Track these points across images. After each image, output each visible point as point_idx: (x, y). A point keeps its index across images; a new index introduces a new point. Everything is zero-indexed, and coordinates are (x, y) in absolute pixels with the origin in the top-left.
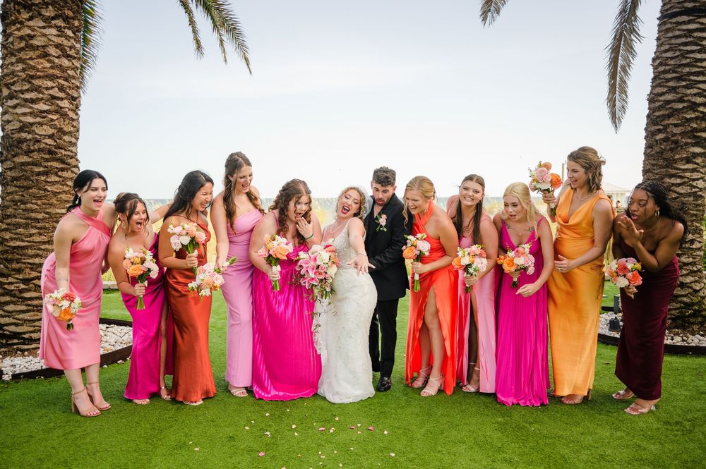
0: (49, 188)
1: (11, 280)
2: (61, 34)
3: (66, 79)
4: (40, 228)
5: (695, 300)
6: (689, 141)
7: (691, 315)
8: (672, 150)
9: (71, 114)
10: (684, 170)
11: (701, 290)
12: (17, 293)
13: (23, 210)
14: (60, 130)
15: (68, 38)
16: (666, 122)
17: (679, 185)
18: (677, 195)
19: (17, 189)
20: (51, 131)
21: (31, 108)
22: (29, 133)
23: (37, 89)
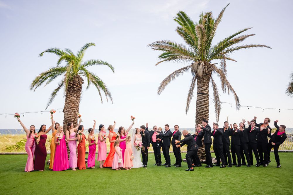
3: (77, 108)
8: (199, 121)
15: (78, 99)
20: (74, 118)
21: (71, 113)
22: (70, 118)
23: (72, 110)
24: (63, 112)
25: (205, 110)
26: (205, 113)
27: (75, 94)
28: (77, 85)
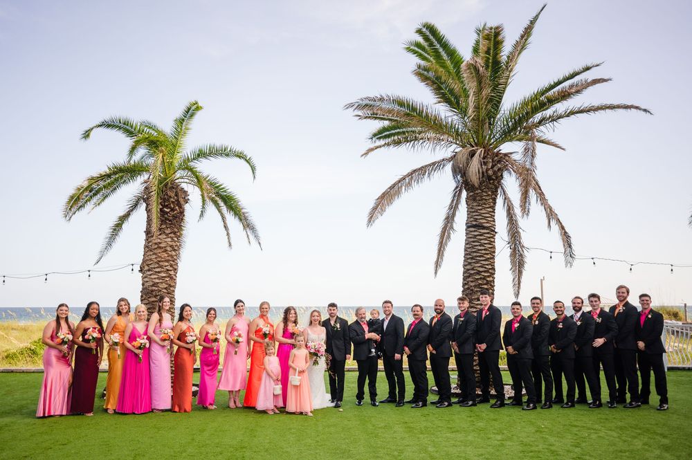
2: (173, 240)
3: (173, 261)
9: (174, 277)
10: (477, 304)
14: (170, 285)
15: (175, 242)
20: (166, 286)
21: (158, 275)
23: (161, 267)
24: (141, 271)
27: (167, 228)
28: (174, 205)
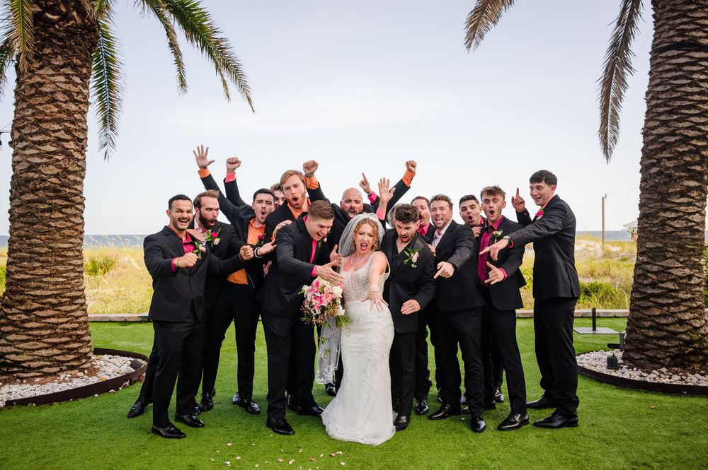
0: (53, 224)
1: (14, 310)
2: (69, 80)
3: (72, 123)
4: (43, 262)
5: (695, 337)
6: (683, 174)
7: (691, 353)
8: (665, 184)
9: (77, 155)
10: (679, 204)
11: (702, 326)
12: (19, 323)
13: (28, 245)
14: (66, 170)
15: (76, 84)
16: (659, 156)
17: (674, 219)
18: (672, 230)
19: (23, 225)
20: (56, 171)
21: (38, 149)
22: (36, 172)
23: (45, 132)
24: (11, 143)
25: (703, 128)
26: (700, 144)
27: (56, 54)
28: (67, 8)
